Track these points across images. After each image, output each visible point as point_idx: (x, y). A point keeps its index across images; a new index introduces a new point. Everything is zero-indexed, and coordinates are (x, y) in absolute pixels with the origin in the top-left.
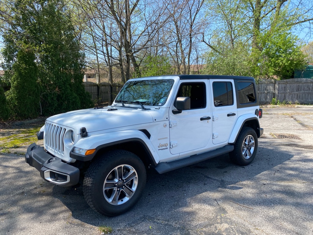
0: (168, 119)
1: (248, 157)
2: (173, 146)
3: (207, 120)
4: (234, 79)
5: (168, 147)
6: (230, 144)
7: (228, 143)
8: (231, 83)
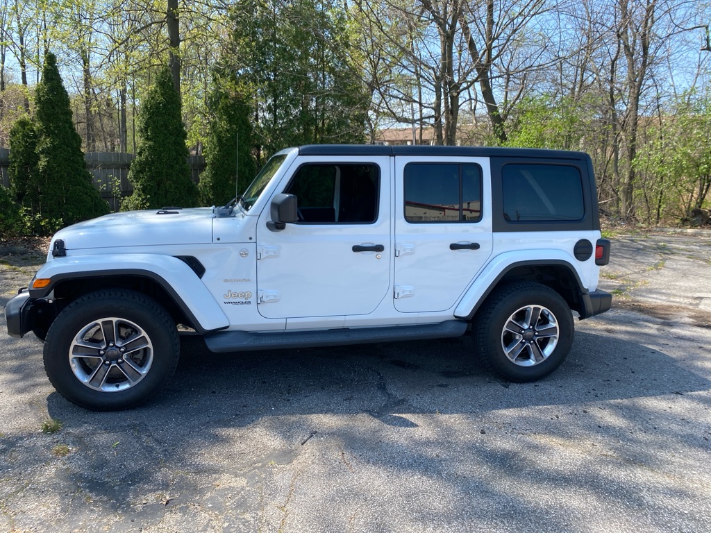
0: (254, 240)
1: (530, 363)
2: (264, 299)
3: (375, 253)
4: (490, 157)
5: (253, 299)
6: (460, 320)
7: (456, 317)
8: (478, 168)
